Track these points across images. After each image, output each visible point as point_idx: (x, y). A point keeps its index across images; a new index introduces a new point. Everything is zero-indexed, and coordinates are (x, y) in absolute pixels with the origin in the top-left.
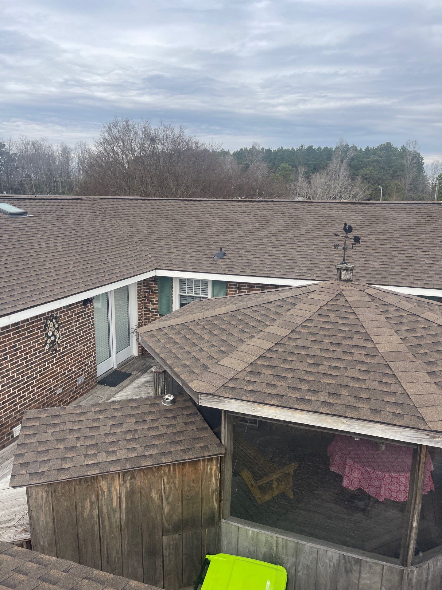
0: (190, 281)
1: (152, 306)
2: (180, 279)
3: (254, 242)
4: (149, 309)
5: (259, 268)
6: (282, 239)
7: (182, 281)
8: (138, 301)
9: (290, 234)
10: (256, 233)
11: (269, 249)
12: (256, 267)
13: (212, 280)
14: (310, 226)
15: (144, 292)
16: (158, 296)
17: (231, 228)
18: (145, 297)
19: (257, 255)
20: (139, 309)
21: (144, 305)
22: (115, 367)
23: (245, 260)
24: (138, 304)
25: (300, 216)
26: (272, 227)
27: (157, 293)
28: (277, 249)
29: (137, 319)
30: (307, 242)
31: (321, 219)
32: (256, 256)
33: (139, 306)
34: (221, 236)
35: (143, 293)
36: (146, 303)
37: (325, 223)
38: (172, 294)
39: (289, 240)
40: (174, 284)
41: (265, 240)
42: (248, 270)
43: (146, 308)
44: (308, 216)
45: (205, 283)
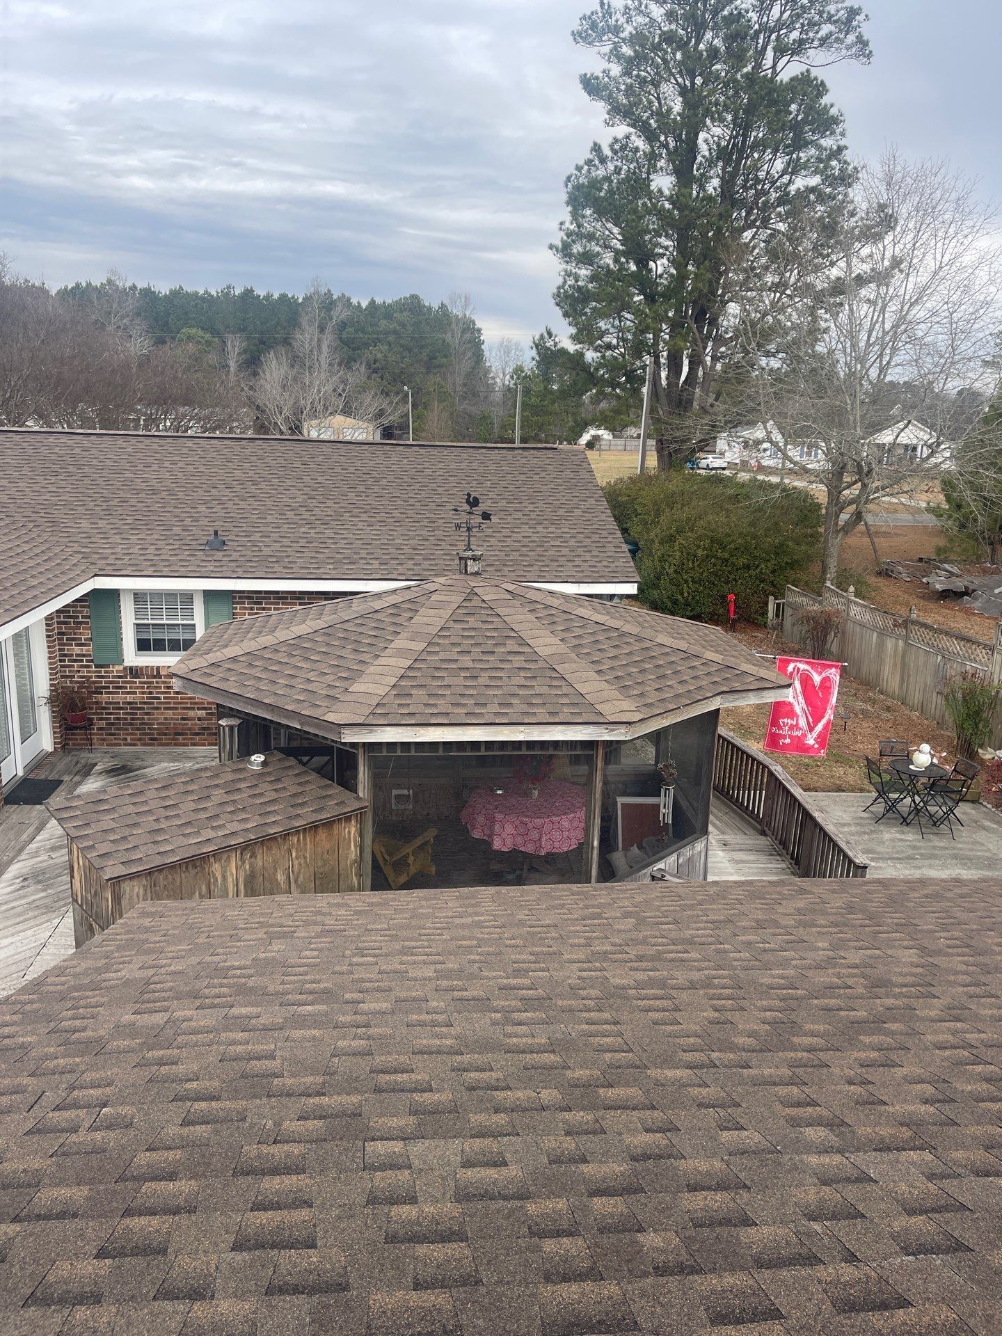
0: (157, 595)
1: (77, 650)
2: (135, 594)
3: (270, 519)
4: (72, 655)
5: (298, 565)
6: (320, 513)
7: (139, 596)
8: (48, 642)
9: (330, 503)
10: (269, 502)
11: (303, 530)
12: (290, 562)
13: (204, 591)
14: (362, 489)
15: (58, 623)
16: (90, 629)
17: (214, 492)
18: (59, 633)
19: (286, 542)
20: (50, 658)
21: (60, 650)
22: (20, 773)
23: (267, 552)
24: (49, 647)
25: (338, 469)
26: (293, 490)
27: (87, 623)
28: (317, 530)
29: (48, 677)
30: (364, 517)
31: (375, 474)
32: (283, 544)
33: (49, 653)
34: (202, 508)
35: (56, 625)
36: (65, 645)
37: (384, 482)
38: (121, 623)
39: (332, 513)
40: (122, 603)
41: (290, 514)
42: (277, 568)
43: (65, 655)
44: (352, 470)
45: (188, 597)
